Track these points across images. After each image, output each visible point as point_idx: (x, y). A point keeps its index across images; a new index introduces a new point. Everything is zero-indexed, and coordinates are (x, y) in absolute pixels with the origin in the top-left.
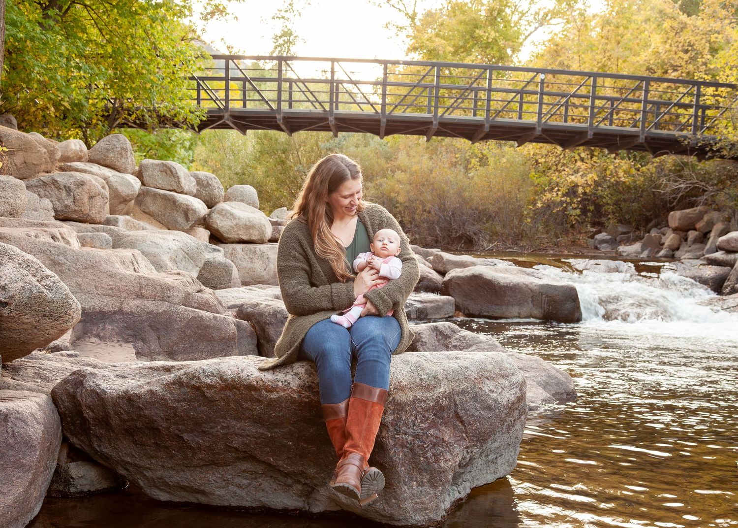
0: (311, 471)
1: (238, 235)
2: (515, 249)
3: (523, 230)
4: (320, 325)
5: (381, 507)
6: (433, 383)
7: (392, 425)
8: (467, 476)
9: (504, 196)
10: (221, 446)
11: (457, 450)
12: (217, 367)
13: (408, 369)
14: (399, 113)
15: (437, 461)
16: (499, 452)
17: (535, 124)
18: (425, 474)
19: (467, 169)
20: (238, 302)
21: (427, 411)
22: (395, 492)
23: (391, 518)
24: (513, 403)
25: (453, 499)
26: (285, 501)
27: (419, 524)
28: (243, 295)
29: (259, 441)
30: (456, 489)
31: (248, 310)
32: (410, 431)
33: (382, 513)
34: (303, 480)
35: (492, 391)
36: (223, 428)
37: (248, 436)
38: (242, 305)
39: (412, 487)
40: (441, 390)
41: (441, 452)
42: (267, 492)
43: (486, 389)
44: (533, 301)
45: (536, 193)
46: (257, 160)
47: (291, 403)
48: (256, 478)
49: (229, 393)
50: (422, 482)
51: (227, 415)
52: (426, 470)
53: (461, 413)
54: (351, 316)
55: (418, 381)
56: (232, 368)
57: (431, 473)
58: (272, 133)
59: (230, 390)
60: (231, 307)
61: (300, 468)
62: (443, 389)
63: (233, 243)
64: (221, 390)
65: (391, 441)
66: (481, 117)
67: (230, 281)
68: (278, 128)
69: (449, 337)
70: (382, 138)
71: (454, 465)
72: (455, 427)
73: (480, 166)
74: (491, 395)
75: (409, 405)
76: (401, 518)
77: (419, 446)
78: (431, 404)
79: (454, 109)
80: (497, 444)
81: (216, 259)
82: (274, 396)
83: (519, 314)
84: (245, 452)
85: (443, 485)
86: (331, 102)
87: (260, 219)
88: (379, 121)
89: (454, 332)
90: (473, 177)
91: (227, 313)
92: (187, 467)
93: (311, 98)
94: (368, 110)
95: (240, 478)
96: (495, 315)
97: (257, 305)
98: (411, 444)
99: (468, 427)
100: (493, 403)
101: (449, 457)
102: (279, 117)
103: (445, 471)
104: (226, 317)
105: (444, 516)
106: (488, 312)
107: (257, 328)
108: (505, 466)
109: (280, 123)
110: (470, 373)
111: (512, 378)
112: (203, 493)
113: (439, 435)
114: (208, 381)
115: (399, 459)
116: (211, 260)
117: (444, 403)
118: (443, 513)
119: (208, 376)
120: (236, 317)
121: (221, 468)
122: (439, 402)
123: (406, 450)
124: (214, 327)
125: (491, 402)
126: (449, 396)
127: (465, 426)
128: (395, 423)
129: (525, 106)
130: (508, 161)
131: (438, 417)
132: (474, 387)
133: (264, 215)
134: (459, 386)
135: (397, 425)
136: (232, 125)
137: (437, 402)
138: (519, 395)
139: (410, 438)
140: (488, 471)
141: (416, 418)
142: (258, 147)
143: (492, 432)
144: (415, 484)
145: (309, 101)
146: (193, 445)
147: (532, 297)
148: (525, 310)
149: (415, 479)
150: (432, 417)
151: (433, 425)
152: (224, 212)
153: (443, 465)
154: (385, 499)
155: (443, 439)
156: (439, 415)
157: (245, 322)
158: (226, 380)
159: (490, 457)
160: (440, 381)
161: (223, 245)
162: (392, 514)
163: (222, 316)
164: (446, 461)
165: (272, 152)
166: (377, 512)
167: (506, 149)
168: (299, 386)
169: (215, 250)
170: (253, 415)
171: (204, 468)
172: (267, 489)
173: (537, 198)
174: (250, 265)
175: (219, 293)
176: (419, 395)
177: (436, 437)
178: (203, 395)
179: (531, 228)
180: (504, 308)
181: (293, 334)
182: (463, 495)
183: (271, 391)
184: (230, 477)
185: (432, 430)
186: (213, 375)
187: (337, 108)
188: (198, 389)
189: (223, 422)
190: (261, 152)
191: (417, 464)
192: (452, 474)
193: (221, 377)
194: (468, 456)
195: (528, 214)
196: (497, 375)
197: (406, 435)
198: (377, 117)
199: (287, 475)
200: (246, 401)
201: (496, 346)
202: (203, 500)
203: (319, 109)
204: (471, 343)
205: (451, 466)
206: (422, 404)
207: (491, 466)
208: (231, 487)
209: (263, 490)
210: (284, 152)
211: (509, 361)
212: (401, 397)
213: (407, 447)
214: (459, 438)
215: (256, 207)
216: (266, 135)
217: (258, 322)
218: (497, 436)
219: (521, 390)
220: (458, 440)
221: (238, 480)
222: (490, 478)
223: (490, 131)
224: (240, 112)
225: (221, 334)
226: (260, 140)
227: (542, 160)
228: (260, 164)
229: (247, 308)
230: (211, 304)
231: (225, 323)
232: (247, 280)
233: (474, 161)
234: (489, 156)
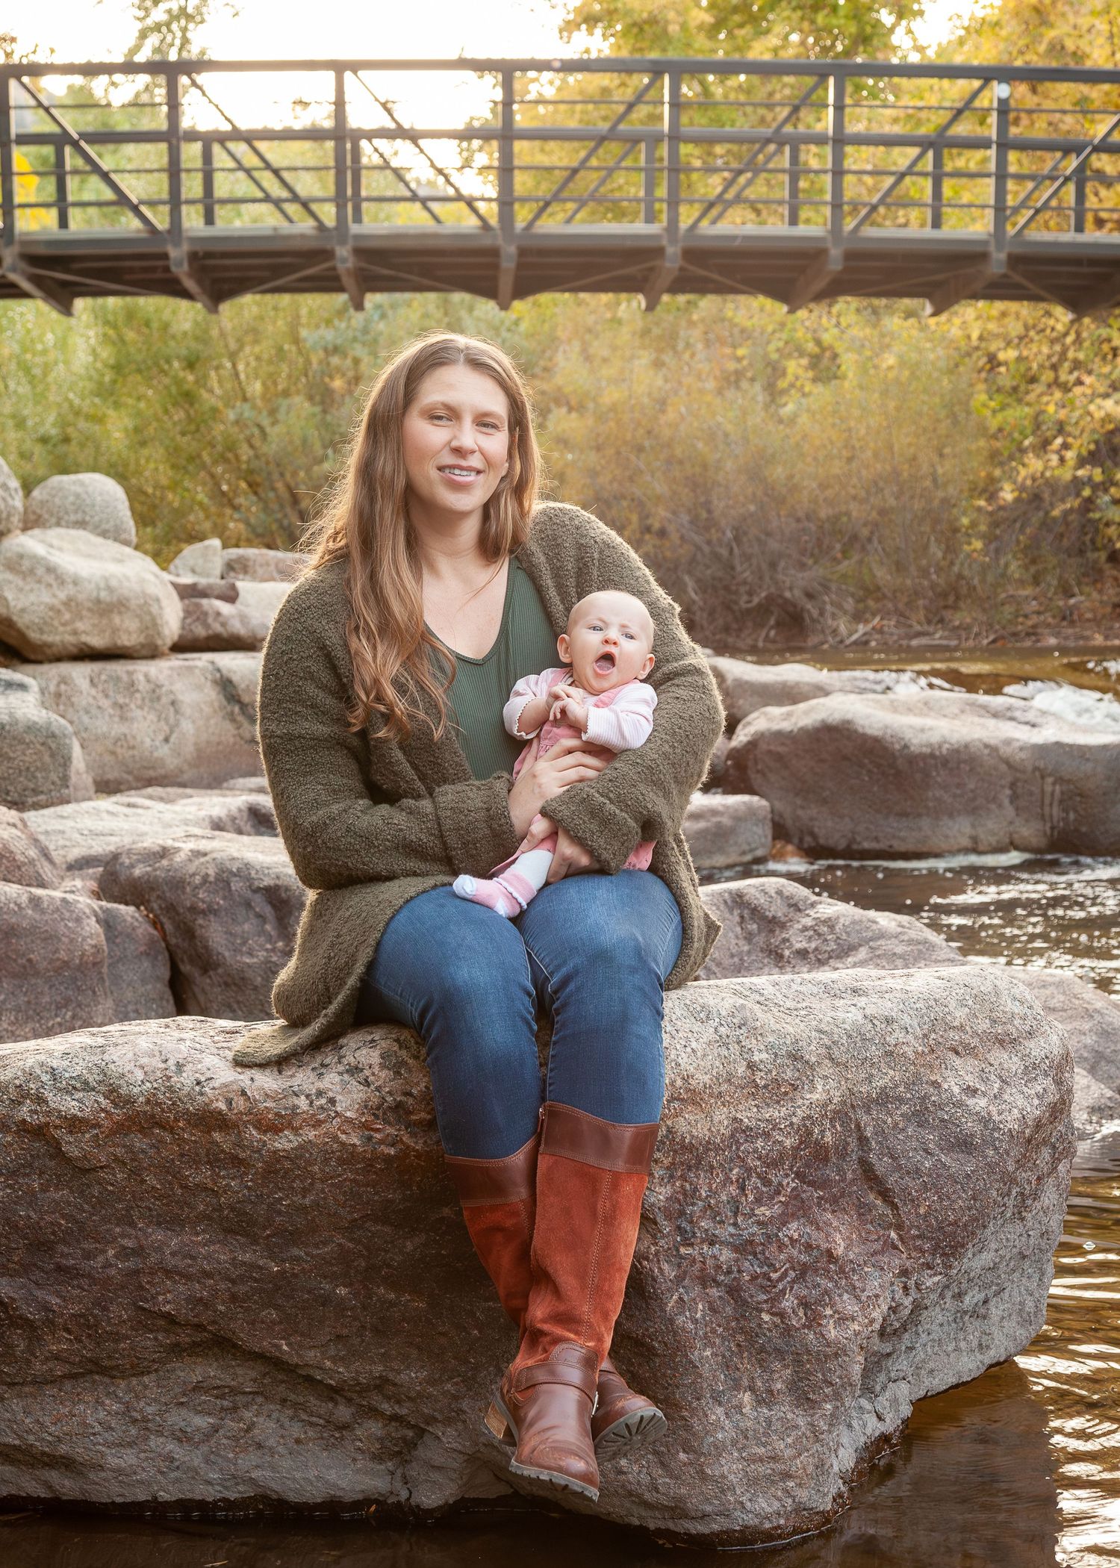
0: (412, 1376)
1: (75, 633)
2: (938, 637)
3: (960, 576)
4: (426, 908)
5: (645, 1479)
6: (789, 1074)
7: (669, 1217)
8: (901, 1364)
9: (896, 473)
10: (120, 1311)
11: (874, 1285)
12: (96, 1059)
13: (709, 1033)
14: (554, 224)
15: (814, 1321)
16: (993, 1283)
17: (986, 243)
18: (777, 1365)
19: (774, 393)
20: (99, 847)
21: (774, 1164)
22: (688, 1428)
23: (677, 1510)
24: (1038, 1126)
25: (863, 1439)
26: (332, 1476)
27: (767, 1525)
28: (108, 824)
29: (242, 1289)
30: (868, 1406)
31: (137, 872)
32: (725, 1232)
33: (647, 1496)
34: (386, 1407)
35: (972, 1092)
36: (124, 1253)
37: (208, 1275)
38: (115, 857)
39: (739, 1408)
40: (815, 1097)
41: (826, 1292)
42: (272, 1451)
43: (953, 1086)
44: (1014, 798)
45: (994, 457)
46: (106, 392)
47: (341, 1161)
48: (235, 1409)
49: (139, 1142)
50: (770, 1392)
51: (135, 1213)
52: (780, 1353)
53: (881, 1165)
54: (518, 878)
55: (741, 1069)
56: (144, 1061)
57: (798, 1362)
58: (151, 304)
59: (141, 1130)
60: (78, 866)
61: (378, 1369)
62: (822, 1091)
63: (58, 659)
64: (113, 1133)
65: (666, 1267)
66: (814, 225)
67: (65, 780)
68: (173, 288)
69: (783, 926)
70: (505, 306)
71: (866, 1333)
72: (863, 1210)
73: (815, 380)
74: (971, 1102)
75: (717, 1149)
76: (708, 1509)
77: (754, 1278)
78: (788, 1143)
79: (729, 204)
80: (987, 1258)
81: (19, 714)
82: (285, 1142)
83: (975, 839)
84: (199, 1327)
85: (837, 1396)
86: (340, 199)
87: (143, 581)
88: (494, 252)
89: (795, 907)
90: (792, 421)
91: (68, 884)
92: (13, 1384)
93: (277, 191)
94: (459, 221)
95: (184, 1412)
96: (899, 846)
97: (164, 853)
98: (729, 1272)
99: (904, 1209)
100: (978, 1128)
101: (848, 1305)
102: (177, 254)
103: (839, 1352)
104: (70, 897)
105: (840, 1495)
106: (877, 839)
107: (169, 927)
108: (1011, 1325)
109: (182, 271)
110: (900, 1036)
111: (1031, 1044)
112: (67, 1464)
113: (817, 1238)
114: (70, 1105)
115: (695, 1321)
117: (828, 1138)
118: (835, 1486)
119: (71, 1090)
120: (97, 895)
121: (123, 1384)
122: (810, 1133)
123: (714, 1292)
124: (33, 931)
125: (970, 1126)
126: (841, 1115)
127: (894, 1207)
128: (677, 1210)
129: (948, 188)
130: (902, 363)
131: (811, 1184)
132: (917, 1079)
133: (155, 568)
134: (870, 1079)
135: (682, 1213)
136: (26, 285)
137: (805, 1134)
138: (1052, 1097)
139: (726, 1255)
140: (963, 1345)
141: (742, 1188)
142: (106, 353)
143: (979, 1221)
144: (747, 1397)
145: (267, 198)
146: (31, 1313)
147: (1013, 785)
148: (993, 827)
149: (745, 1382)
150: (790, 1183)
151: (797, 1209)
152: (26, 564)
153: (832, 1333)
154: (656, 1453)
155: (829, 1253)
156: (813, 1174)
157: (127, 911)
158: (129, 1101)
159: (967, 1299)
160: (812, 1067)
161: (30, 668)
162: (680, 1499)
163: (57, 894)
164: (842, 1319)
165: (152, 367)
166: (630, 1494)
167: (894, 323)
168: (365, 1105)
169: (10, 685)
170: (219, 1208)
171: (68, 1385)
172: (271, 1442)
173: (997, 472)
174: (118, 729)
175: (40, 820)
176: (748, 1114)
177: (809, 1247)
178: (57, 1152)
179: (984, 569)
180: (925, 823)
181: (332, 945)
182: (890, 1424)
183: (275, 1129)
184: (150, 1410)
185: (794, 1225)
186: (87, 1087)
187: (358, 218)
188: (39, 1132)
189: (123, 1236)
190: (118, 368)
191: (751, 1336)
192: (860, 1358)
193: (111, 1091)
194: (908, 1302)
195: (974, 524)
196: (984, 1037)
197: (712, 1244)
198: (487, 242)
199: (333, 1393)
200: (196, 1163)
201: (932, 947)
202: (67, 1486)
203: (305, 225)
204: (854, 939)
205: (857, 1334)
206: (760, 1143)
207: (970, 1329)
208: (155, 1442)
209: (260, 1446)
210: (191, 365)
211: (1015, 991)
212: (692, 1125)
213: (718, 1284)
214: (877, 1246)
215: (126, 543)
216: (130, 315)
217: (171, 909)
218: (988, 1231)
219: (1059, 1083)
220: (875, 1253)
221: (177, 1418)
222: (968, 1365)
223: (846, 270)
224: (50, 243)
225: (57, 951)
226: (112, 329)
227: (1009, 355)
228: (117, 405)
229: (132, 866)
230: (20, 858)
231: (67, 915)
232: (111, 775)
233: (794, 367)
234: (839, 347)
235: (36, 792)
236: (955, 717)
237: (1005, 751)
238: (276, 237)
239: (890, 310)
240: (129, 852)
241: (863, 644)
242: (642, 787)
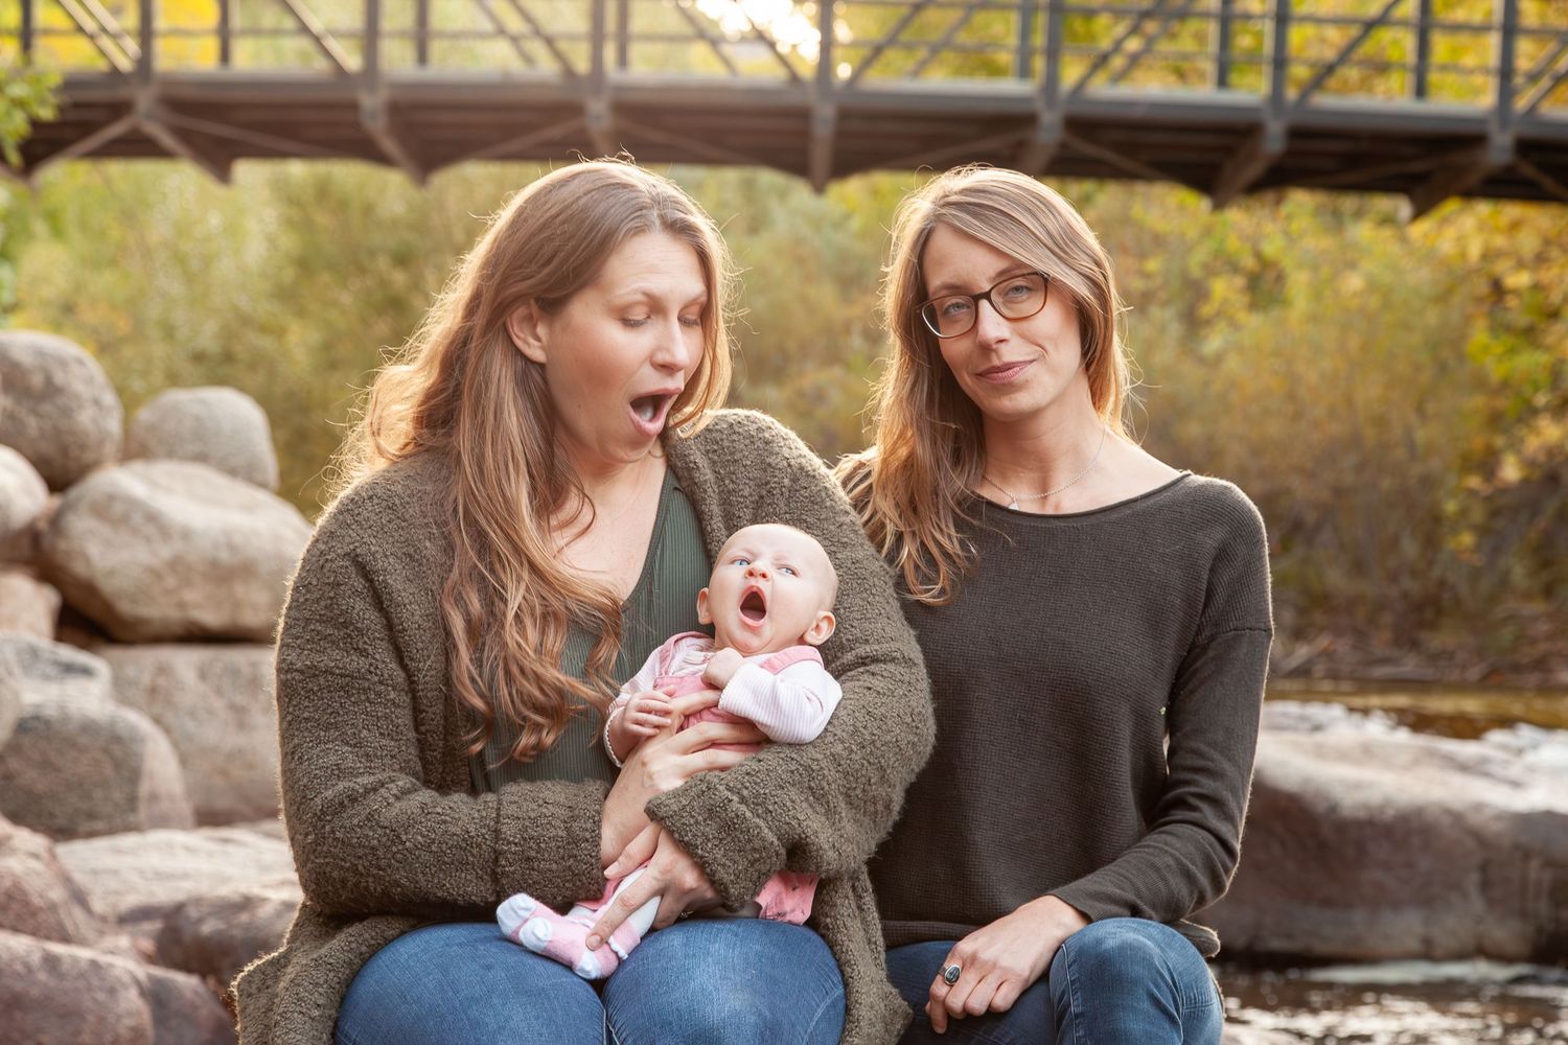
1: (182, 605)
2: (1409, 666)
3: (1442, 583)
9: (1355, 440)
14: (894, 78)
17: (1481, 121)
19: (1194, 323)
20: (164, 894)
28: (181, 863)
31: (208, 928)
38: (179, 909)
44: (1485, 886)
45: (1495, 421)
46: (286, 295)
58: (348, 174)
60: (129, 918)
66: (1250, 90)
67: (132, 802)
68: (365, 149)
70: (819, 189)
73: (1253, 306)
79: (1135, 60)
81: (73, 708)
83: (1427, 942)
86: (597, 37)
88: (803, 115)
90: (1217, 361)
91: (110, 941)
93: (515, 24)
94: (756, 68)
96: (1321, 948)
97: (247, 903)
102: (371, 102)
104: (104, 959)
106: (1289, 936)
109: (377, 125)
116: (51, 712)
120: (151, 959)
124: (45, 1004)
129: (1441, 46)
130: (1372, 286)
133: (297, 519)
136: (167, 140)
142: (289, 242)
145: (501, 31)
147: (1484, 868)
148: (1453, 925)
152: (118, 509)
157: (186, 983)
161: (118, 653)
163: (84, 954)
165: (353, 262)
167: (1363, 232)
169: (69, 669)
173: (1499, 441)
174: (234, 740)
175: (85, 857)
179: (1475, 575)
180: (1359, 916)
187: (623, 60)
190: (304, 265)
195: (1464, 512)
198: (795, 98)
203: (546, 67)
210: (402, 259)
215: (263, 485)
216: (323, 191)
223: (1290, 153)
224: (205, 83)
225: (78, 1033)
226: (297, 208)
227: (1519, 280)
228: (301, 313)
229: (201, 920)
230: (36, 901)
231: (95, 982)
232: (222, 803)
233: (1223, 289)
234: (1287, 263)
235: (91, 816)
236: (1406, 768)
237: (1474, 819)
238: (507, 83)
239: (1359, 215)
240: (198, 901)
241: (1303, 672)
242: (793, 793)
